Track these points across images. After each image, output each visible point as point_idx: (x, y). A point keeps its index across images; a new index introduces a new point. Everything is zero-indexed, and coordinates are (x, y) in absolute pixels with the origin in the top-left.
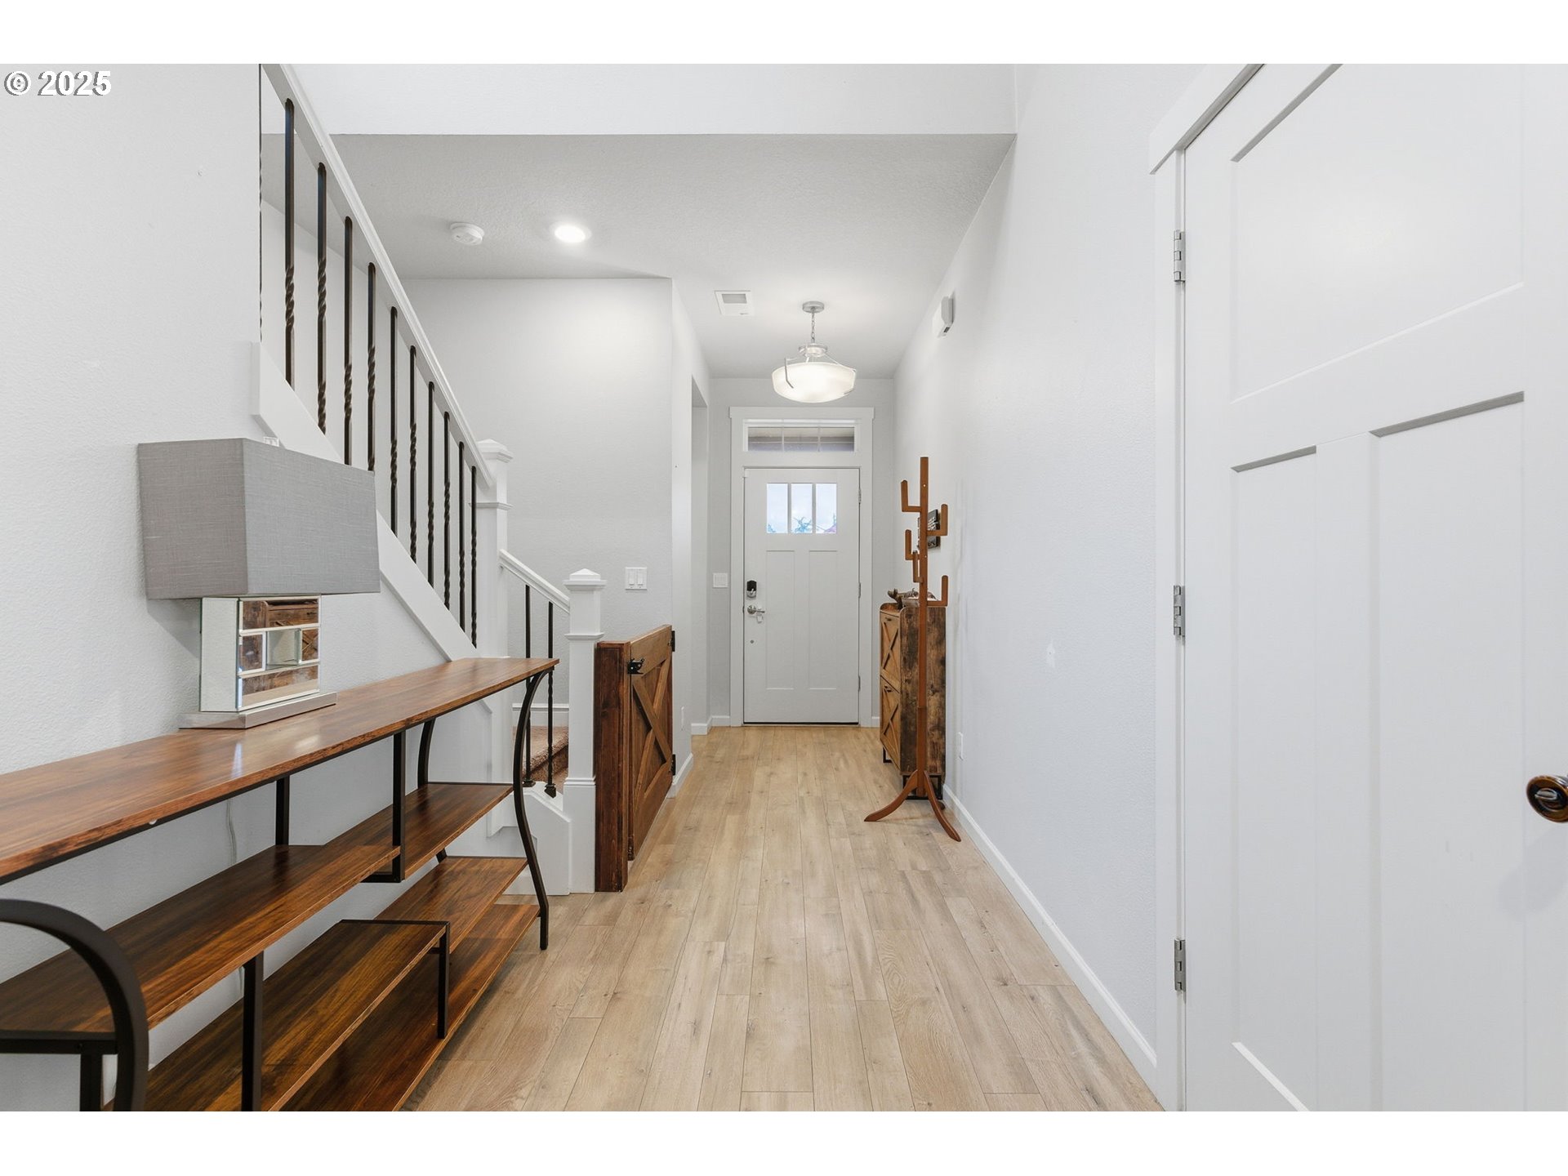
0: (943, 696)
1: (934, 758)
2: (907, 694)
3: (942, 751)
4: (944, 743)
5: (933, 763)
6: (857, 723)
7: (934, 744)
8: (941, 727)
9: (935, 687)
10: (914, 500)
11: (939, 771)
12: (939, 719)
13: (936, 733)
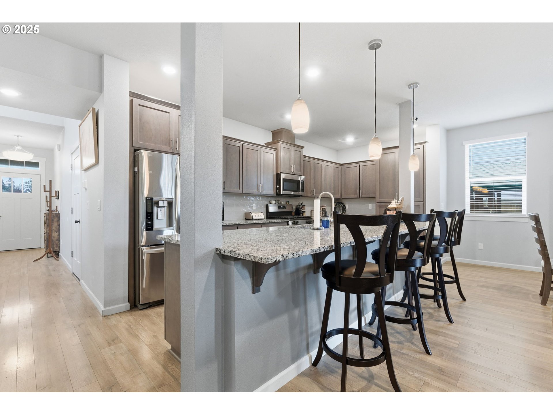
0: (59, 233)
1: (56, 247)
2: (48, 233)
3: (59, 245)
4: (60, 244)
5: (56, 248)
6: (40, 248)
7: (56, 244)
8: (59, 240)
9: (57, 231)
10: (48, 189)
11: (58, 250)
12: (58, 238)
13: (57, 242)
